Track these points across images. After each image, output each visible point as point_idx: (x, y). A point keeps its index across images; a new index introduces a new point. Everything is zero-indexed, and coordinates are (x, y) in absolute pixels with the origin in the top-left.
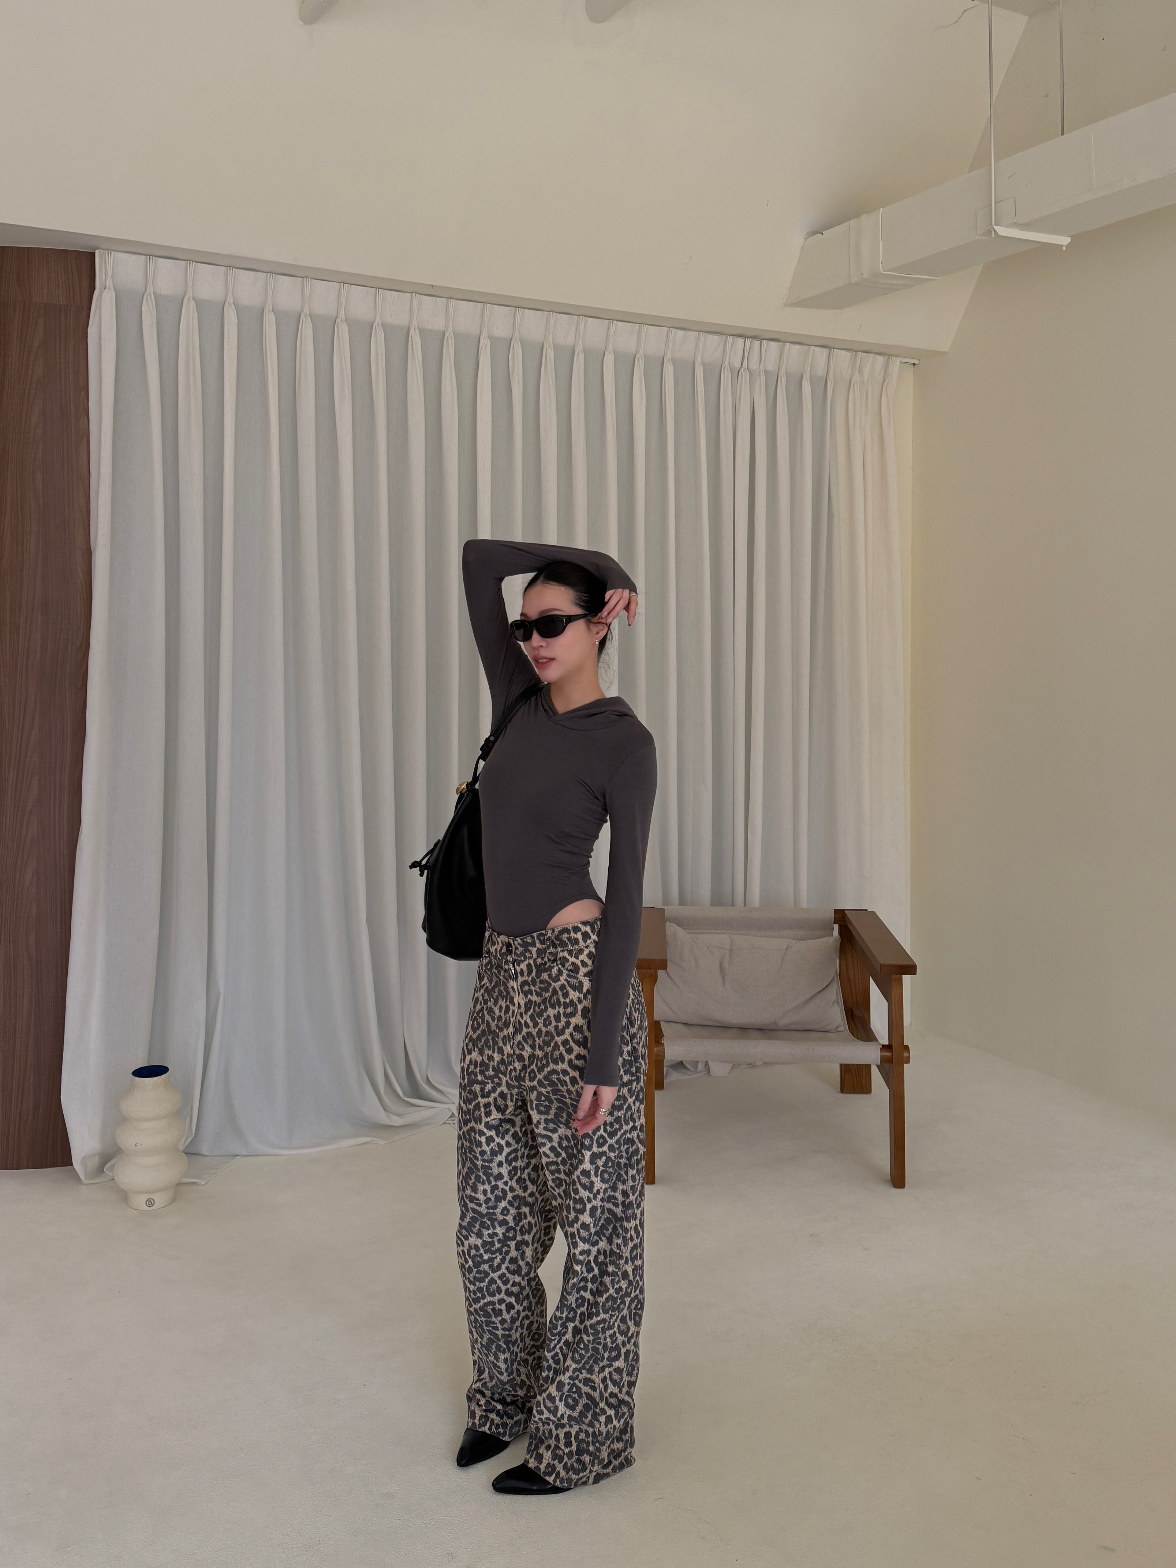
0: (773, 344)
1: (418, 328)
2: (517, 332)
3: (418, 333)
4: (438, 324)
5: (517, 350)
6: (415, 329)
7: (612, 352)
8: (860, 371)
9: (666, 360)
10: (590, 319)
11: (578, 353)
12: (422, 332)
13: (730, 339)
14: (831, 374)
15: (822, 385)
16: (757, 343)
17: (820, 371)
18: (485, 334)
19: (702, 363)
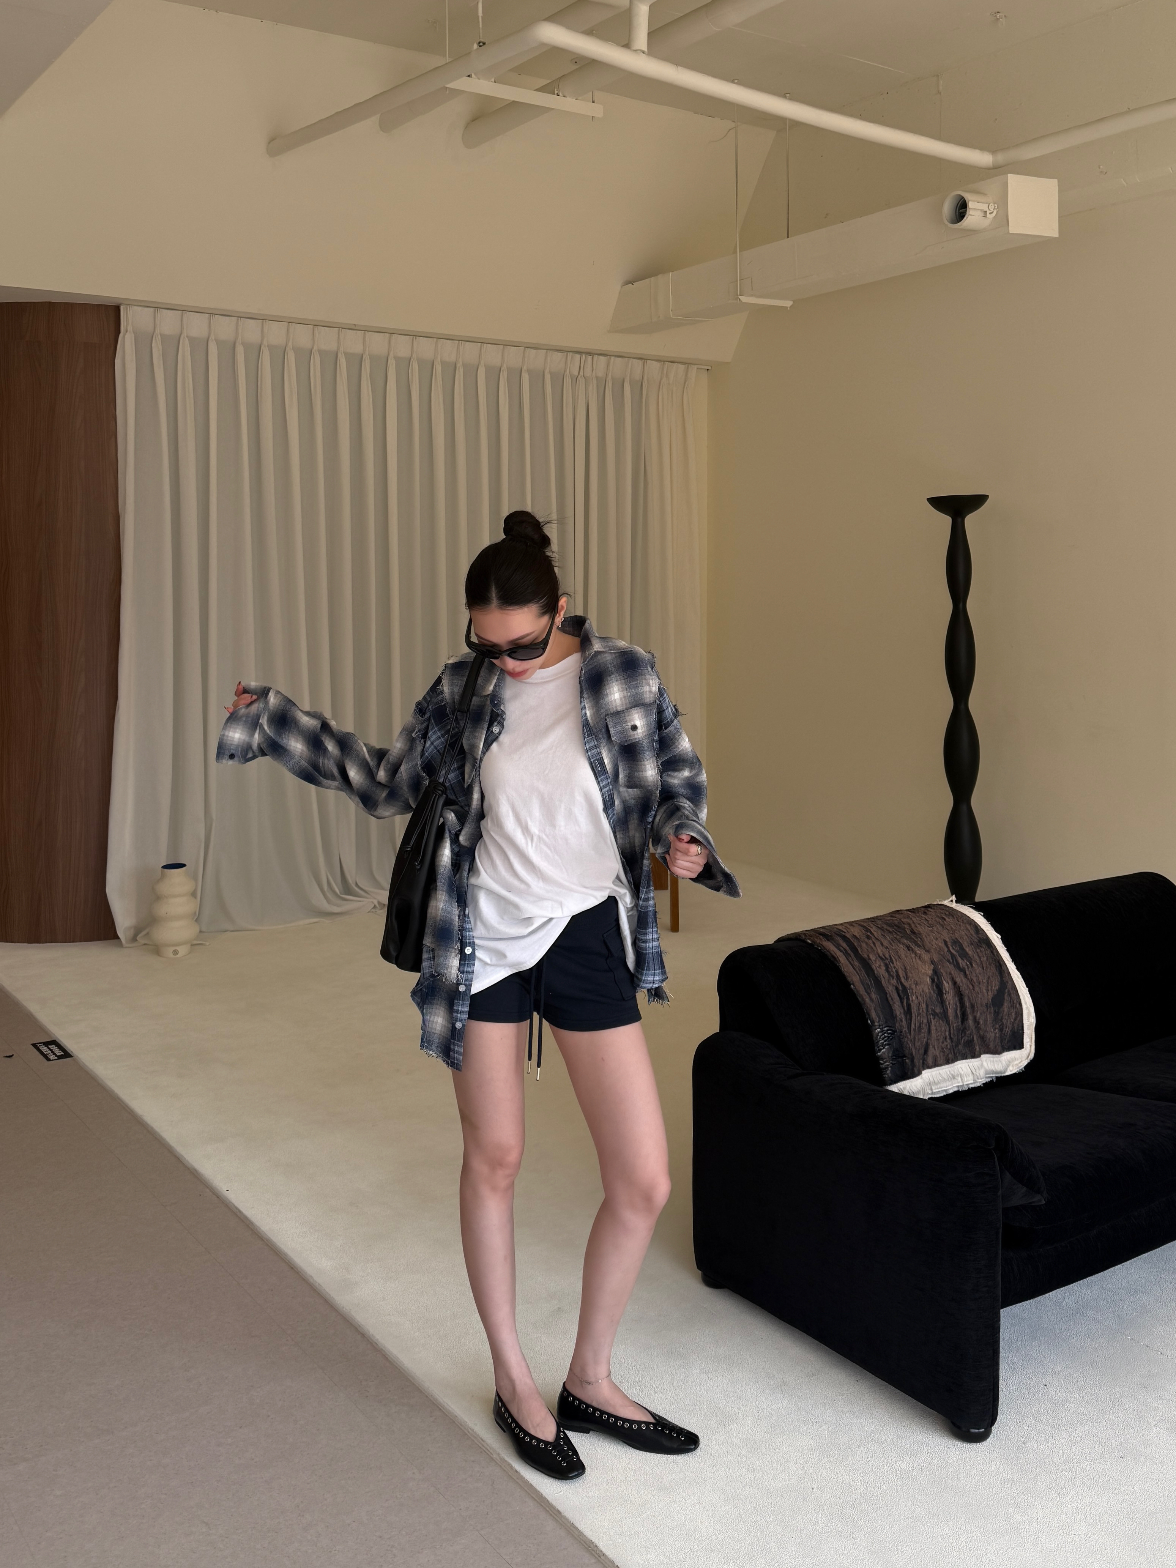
0: (602, 358)
1: (344, 352)
2: (414, 353)
3: (344, 357)
4: (358, 349)
5: (415, 366)
6: (342, 353)
7: (483, 367)
8: (667, 376)
9: (523, 370)
10: (467, 343)
11: (459, 367)
12: (346, 354)
13: (570, 354)
14: (645, 378)
15: (639, 386)
16: (590, 358)
17: (637, 377)
18: (391, 355)
19: (550, 372)
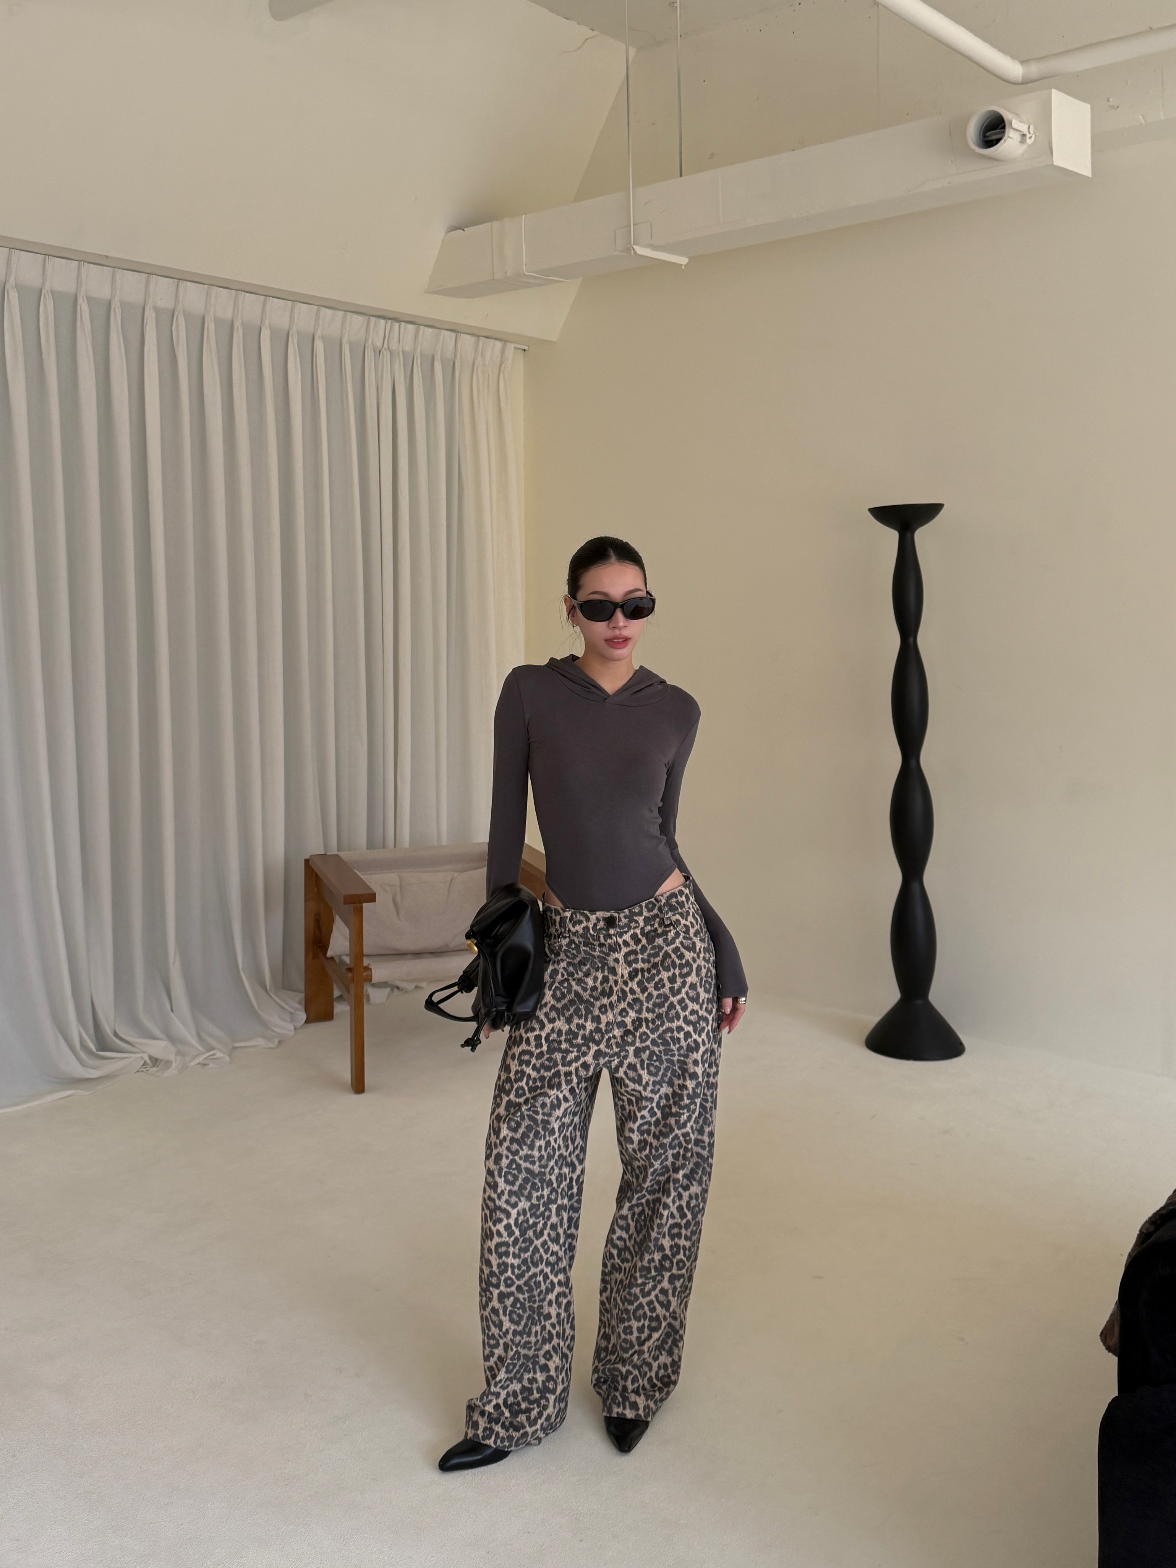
0: (410, 326)
1: (87, 297)
2: (180, 304)
3: (86, 302)
4: (104, 293)
5: (181, 321)
6: (82, 297)
7: (268, 328)
8: (482, 355)
9: (316, 337)
10: (247, 294)
11: (238, 327)
13: (373, 319)
14: (458, 357)
15: (451, 367)
16: (397, 324)
17: (449, 354)
18: (149, 305)
19: (348, 341)
